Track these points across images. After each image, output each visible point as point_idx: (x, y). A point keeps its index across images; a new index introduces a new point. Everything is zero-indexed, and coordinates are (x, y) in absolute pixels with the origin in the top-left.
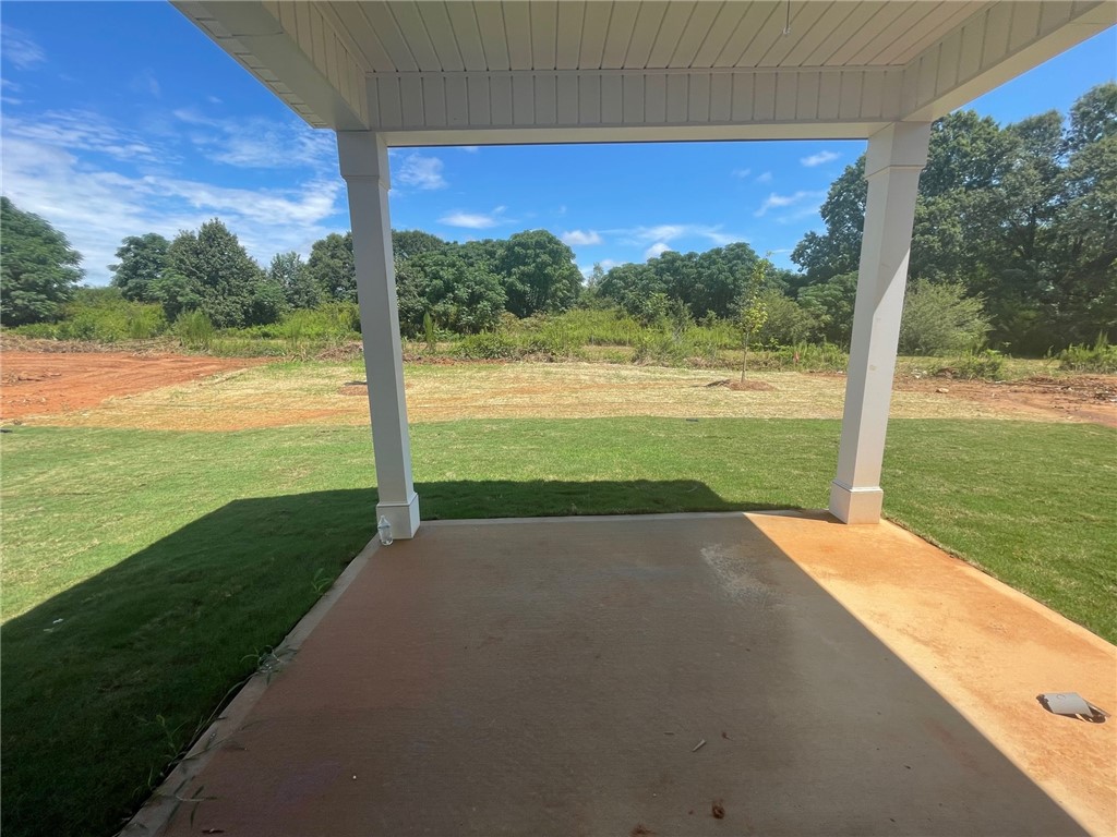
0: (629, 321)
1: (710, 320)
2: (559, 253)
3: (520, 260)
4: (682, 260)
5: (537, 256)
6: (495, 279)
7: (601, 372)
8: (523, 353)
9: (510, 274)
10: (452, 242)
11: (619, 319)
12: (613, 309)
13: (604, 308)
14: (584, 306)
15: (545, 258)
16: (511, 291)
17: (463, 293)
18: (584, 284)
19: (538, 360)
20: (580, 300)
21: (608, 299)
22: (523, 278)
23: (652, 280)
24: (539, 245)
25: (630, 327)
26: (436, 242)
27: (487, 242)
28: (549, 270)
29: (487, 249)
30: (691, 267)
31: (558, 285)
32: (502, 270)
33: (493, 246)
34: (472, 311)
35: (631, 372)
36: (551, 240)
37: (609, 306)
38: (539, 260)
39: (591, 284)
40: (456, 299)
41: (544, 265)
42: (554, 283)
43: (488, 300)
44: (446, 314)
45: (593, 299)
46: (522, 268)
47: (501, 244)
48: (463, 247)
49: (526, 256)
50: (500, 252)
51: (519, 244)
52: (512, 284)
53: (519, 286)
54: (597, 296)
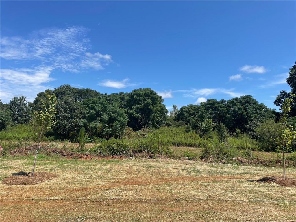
0: (193, 133)
1: (237, 134)
2: (156, 99)
3: (137, 102)
4: (218, 103)
5: (145, 100)
6: (123, 111)
7: (183, 166)
8: (135, 152)
9: (131, 109)
10: (104, 94)
11: (188, 132)
12: (184, 127)
13: (179, 126)
14: (168, 125)
15: (149, 101)
16: (131, 117)
17: (105, 117)
18: (168, 114)
19: (143, 157)
20: (166, 122)
21: (181, 121)
22: (138, 110)
23: (204, 113)
24: (146, 95)
25: (194, 137)
26: (96, 94)
27: (121, 94)
28: (151, 107)
29: (120, 97)
30: (223, 107)
31: (155, 114)
32: (127, 106)
33: (124, 96)
34: (110, 127)
35: (202, 166)
36: (152, 93)
37: (181, 125)
38: (146, 102)
39: (171, 114)
40: (102, 120)
41: (149, 104)
42: (153, 113)
43: (119, 121)
44: (96, 128)
45: (173, 121)
46: (137, 106)
47: (127, 95)
48: (109, 96)
49: (140, 100)
50: (127, 98)
51: (136, 94)
52: (132, 114)
53: (136, 115)
54: (175, 120)
